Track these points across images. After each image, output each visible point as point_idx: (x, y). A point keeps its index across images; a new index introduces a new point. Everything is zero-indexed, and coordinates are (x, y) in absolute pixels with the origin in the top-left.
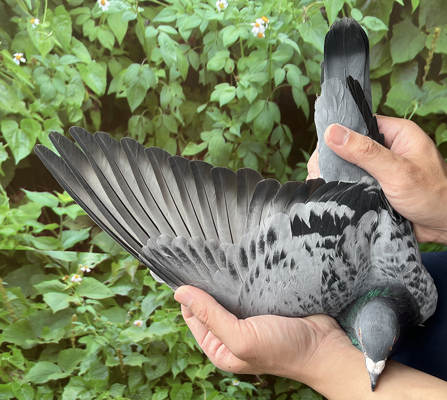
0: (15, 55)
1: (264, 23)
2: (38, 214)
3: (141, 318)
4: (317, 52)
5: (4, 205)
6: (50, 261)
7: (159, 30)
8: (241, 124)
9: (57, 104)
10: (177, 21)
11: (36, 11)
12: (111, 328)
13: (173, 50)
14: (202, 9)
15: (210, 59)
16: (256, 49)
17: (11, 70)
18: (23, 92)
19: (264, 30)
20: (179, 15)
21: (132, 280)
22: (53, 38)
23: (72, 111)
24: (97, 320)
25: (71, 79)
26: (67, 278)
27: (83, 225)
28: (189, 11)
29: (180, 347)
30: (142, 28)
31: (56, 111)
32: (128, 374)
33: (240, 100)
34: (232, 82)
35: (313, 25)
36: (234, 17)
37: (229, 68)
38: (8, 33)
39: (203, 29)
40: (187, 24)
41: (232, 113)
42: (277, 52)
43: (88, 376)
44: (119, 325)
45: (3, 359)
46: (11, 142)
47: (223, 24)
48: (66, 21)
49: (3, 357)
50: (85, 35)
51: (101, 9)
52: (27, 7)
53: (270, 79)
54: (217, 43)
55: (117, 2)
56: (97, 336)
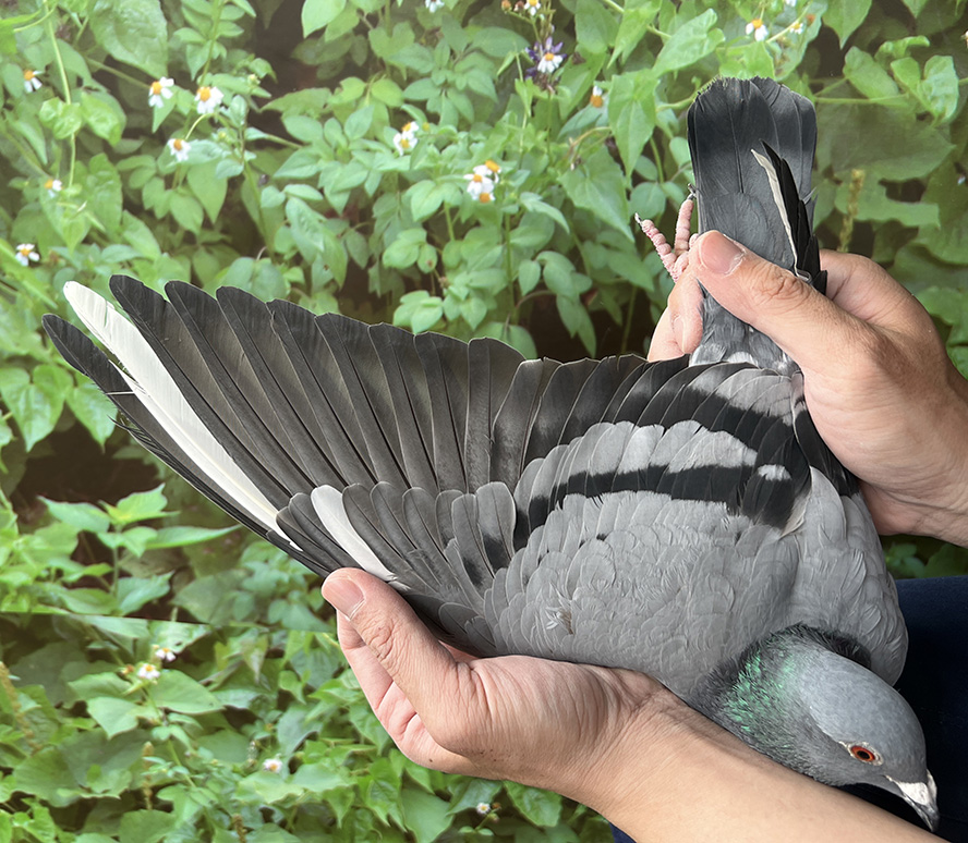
0: (20, 247)
1: (490, 173)
2: (72, 546)
3: (278, 755)
4: (605, 226)
5: (7, 528)
6: (97, 636)
7: (287, 194)
10: (321, 176)
11: (56, 166)
12: (219, 773)
13: (315, 230)
14: (368, 150)
15: (389, 244)
16: (478, 224)
17: (12, 275)
18: (36, 315)
19: (492, 187)
20: (323, 165)
21: (257, 678)
22: (87, 214)
24: (192, 755)
26: (131, 671)
27: (157, 567)
28: (342, 156)
29: (360, 818)
30: (254, 192)
33: (452, 323)
34: (434, 289)
35: (592, 175)
36: (431, 165)
37: (426, 262)
38: (6, 208)
39: (370, 189)
40: (341, 180)
42: (520, 229)
44: (235, 767)
45: (16, 824)
46: (18, 409)
47: (410, 178)
48: (111, 182)
49: (17, 820)
50: (147, 206)
51: (174, 157)
52: (39, 159)
53: (510, 282)
54: (399, 214)
55: (205, 142)
56: (193, 787)
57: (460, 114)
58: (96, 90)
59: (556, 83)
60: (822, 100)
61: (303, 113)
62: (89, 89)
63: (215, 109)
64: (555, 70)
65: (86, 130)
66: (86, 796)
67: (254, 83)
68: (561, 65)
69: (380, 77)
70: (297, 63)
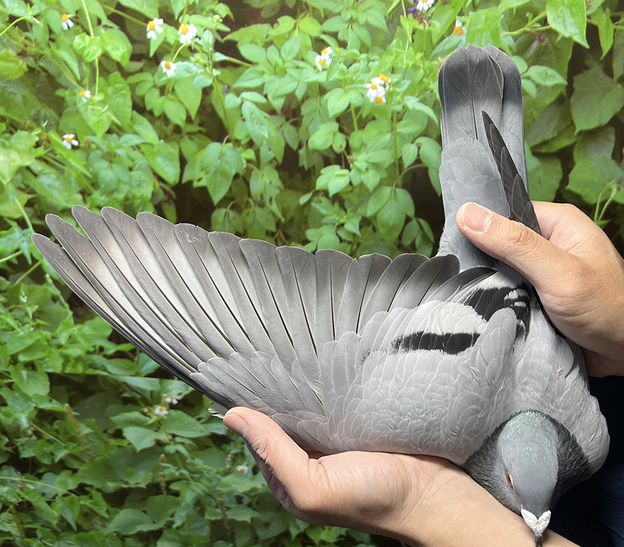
0: (65, 137)
1: (382, 83)
2: (108, 333)
3: (245, 463)
5: (66, 321)
6: (127, 389)
7: (242, 98)
8: (360, 218)
9: (121, 196)
10: (266, 86)
11: (86, 81)
12: (208, 473)
13: (262, 124)
14: (297, 67)
15: (313, 133)
16: (374, 119)
17: (61, 155)
18: (78, 182)
19: (384, 93)
20: (266, 78)
22: (109, 113)
23: (140, 205)
24: (191, 462)
25: (135, 165)
26: (150, 411)
28: (280, 72)
30: (220, 97)
31: (120, 205)
32: (235, 530)
33: (356, 187)
34: (344, 163)
36: (342, 77)
37: (338, 145)
38: (54, 110)
39: (299, 94)
40: (279, 89)
41: (346, 204)
42: (404, 122)
43: (184, 530)
44: (218, 470)
45: (82, 503)
47: (327, 87)
48: (123, 92)
49: (82, 500)
50: (148, 108)
51: (165, 74)
52: (75, 76)
53: (396, 159)
54: (319, 112)
55: (186, 63)
56: (192, 482)
57: (361, 41)
58: (111, 27)
59: (430, 18)
60: (619, 27)
61: (252, 42)
62: (106, 27)
63: (192, 40)
64: (429, 9)
65: (105, 56)
66: (125, 486)
67: (218, 21)
68: (433, 5)
69: (305, 15)
70: (247, 6)
